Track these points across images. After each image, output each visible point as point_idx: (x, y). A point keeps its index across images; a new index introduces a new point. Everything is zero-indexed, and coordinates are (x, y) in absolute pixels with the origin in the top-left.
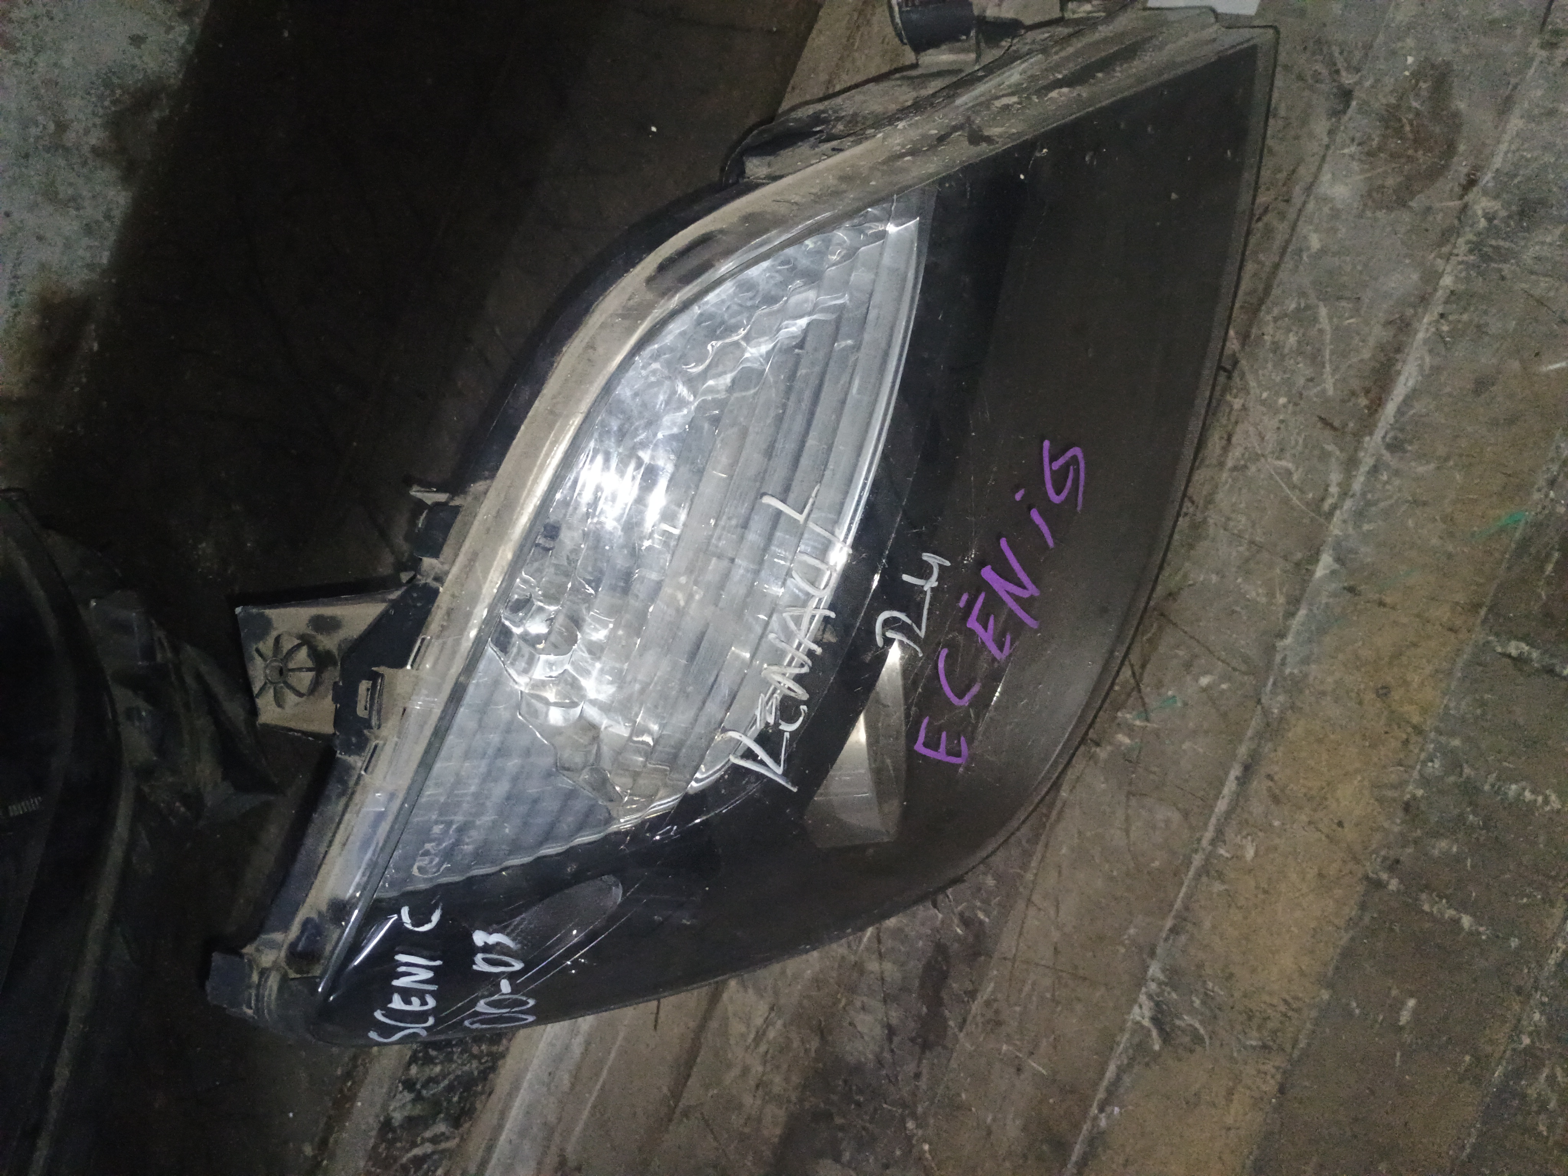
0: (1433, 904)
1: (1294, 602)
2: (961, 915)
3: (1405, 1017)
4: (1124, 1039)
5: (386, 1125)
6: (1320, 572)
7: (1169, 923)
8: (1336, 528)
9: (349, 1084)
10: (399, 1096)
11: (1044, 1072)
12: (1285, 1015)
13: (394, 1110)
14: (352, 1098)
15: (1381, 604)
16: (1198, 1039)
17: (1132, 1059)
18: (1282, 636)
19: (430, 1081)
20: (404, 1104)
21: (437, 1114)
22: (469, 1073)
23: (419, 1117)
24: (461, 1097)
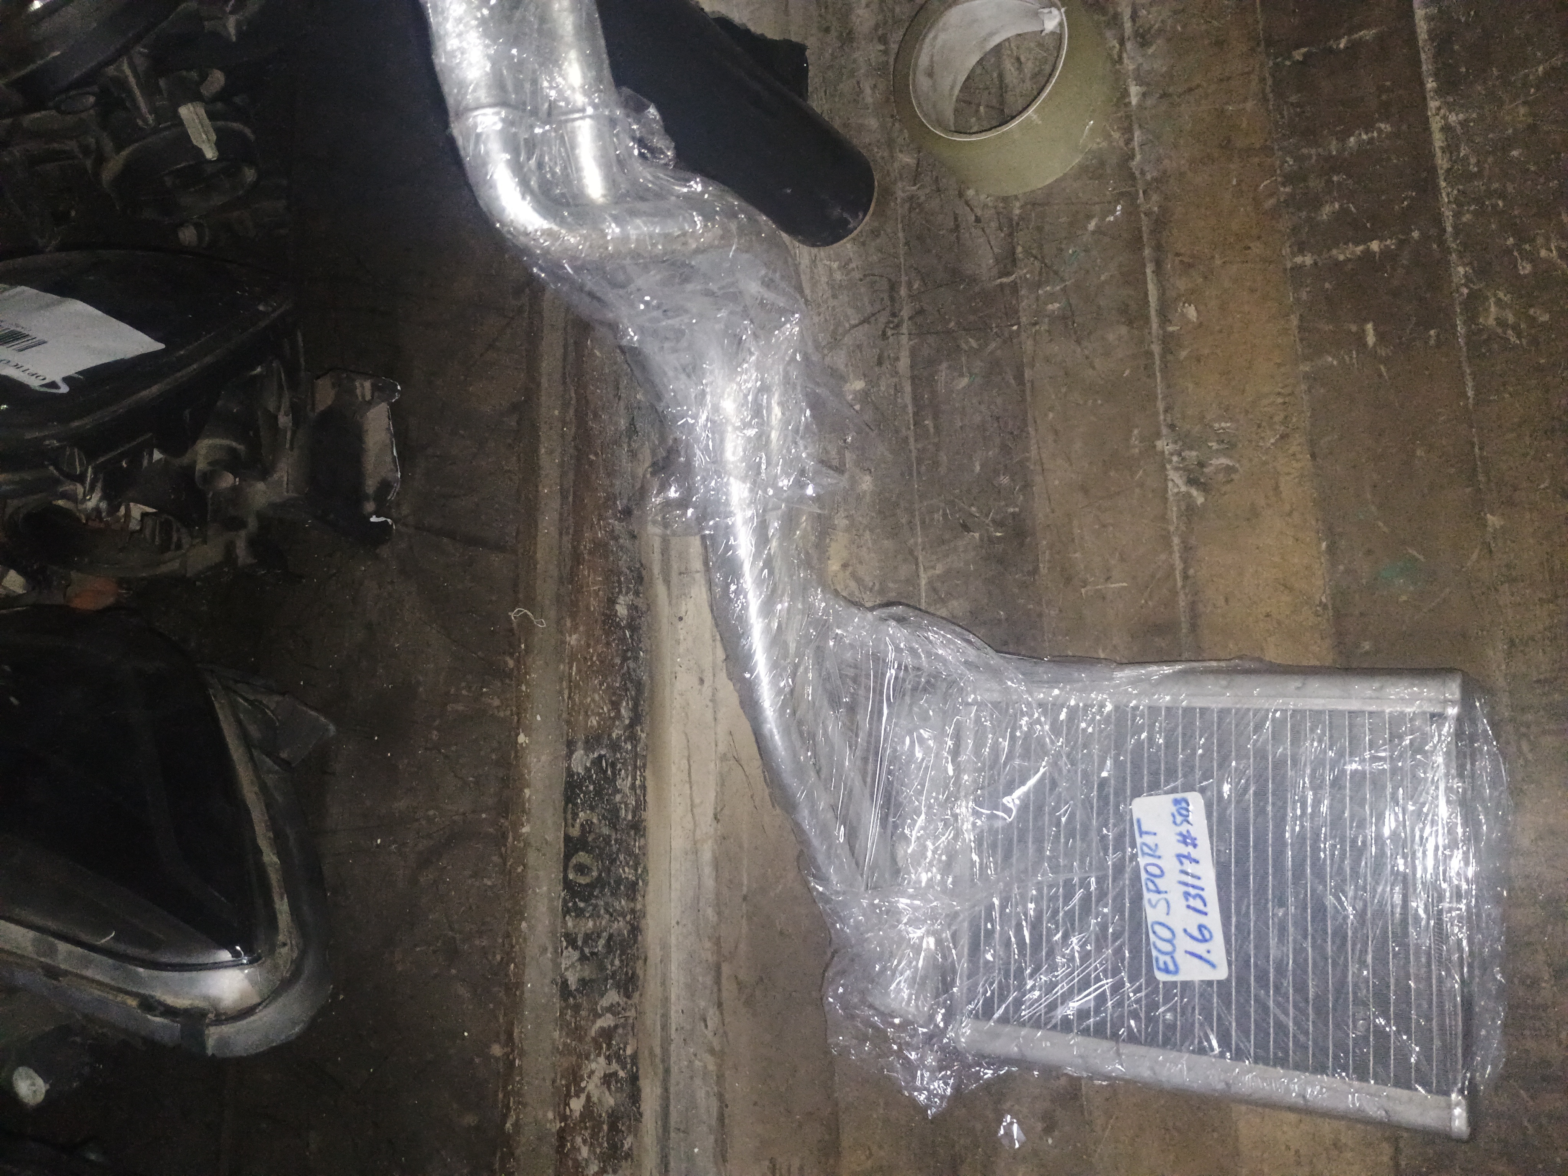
0: (1343, 253)
1: (1129, 130)
2: (993, 521)
3: (1371, 339)
4: (1173, 513)
5: (564, 987)
6: (1134, 101)
7: (1161, 406)
8: (1130, 66)
9: (512, 966)
10: (565, 953)
11: (1125, 584)
12: (1285, 403)
13: (566, 969)
15: (1190, 90)
16: (1229, 470)
17: (1190, 522)
18: (1132, 157)
19: (588, 937)
20: (573, 964)
21: (606, 980)
22: (620, 933)
23: (591, 981)
24: (621, 961)
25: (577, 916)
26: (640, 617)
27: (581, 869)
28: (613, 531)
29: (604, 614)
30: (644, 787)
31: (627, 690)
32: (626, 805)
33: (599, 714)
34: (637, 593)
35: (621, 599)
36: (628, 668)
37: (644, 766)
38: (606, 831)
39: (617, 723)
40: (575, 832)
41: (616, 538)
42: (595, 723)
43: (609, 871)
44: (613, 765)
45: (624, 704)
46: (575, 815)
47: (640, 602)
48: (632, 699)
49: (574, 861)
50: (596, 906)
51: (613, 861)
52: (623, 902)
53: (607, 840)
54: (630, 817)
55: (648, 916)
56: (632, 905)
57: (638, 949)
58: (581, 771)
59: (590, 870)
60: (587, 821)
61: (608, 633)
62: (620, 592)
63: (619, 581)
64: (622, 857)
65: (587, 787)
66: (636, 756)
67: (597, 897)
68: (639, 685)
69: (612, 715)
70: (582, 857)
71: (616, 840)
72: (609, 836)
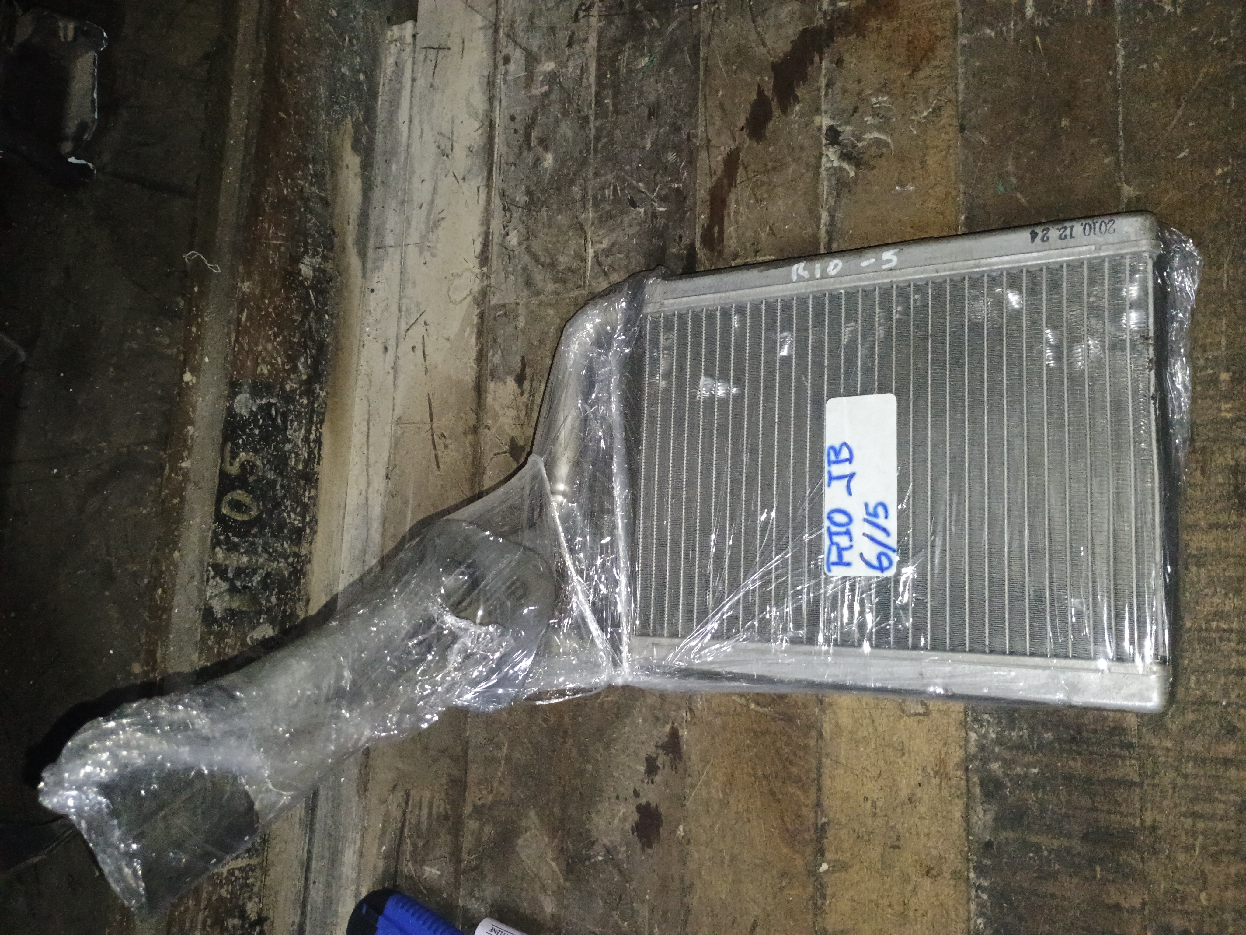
3: (1030, 12)
5: (208, 614)
7: (823, 82)
9: (160, 591)
10: (211, 582)
12: (940, 76)
13: (211, 598)
14: (168, 610)
16: (881, 144)
17: (838, 195)
19: (239, 572)
20: (221, 593)
21: (260, 613)
22: (279, 572)
23: (241, 612)
24: (278, 599)
25: (228, 550)
26: (328, 282)
27: (237, 506)
28: (302, 191)
29: (285, 270)
30: (319, 442)
31: (306, 347)
32: (297, 455)
33: (272, 365)
34: (325, 258)
35: (307, 260)
36: (310, 327)
37: (322, 422)
38: (271, 475)
39: (292, 376)
40: (234, 470)
41: (306, 200)
42: (266, 371)
43: (270, 513)
44: (285, 416)
45: (302, 360)
46: (234, 455)
47: (329, 266)
48: (312, 357)
49: (229, 497)
50: (253, 544)
51: (277, 505)
52: (286, 545)
53: (272, 484)
54: (300, 467)
55: (314, 561)
56: (295, 549)
57: (299, 591)
58: (244, 412)
59: (248, 509)
60: (248, 462)
61: (288, 289)
62: (306, 252)
63: (306, 244)
64: (288, 503)
65: (251, 430)
66: (312, 412)
67: (255, 536)
68: (322, 347)
69: (287, 367)
70: (240, 495)
71: (282, 486)
72: (275, 482)
